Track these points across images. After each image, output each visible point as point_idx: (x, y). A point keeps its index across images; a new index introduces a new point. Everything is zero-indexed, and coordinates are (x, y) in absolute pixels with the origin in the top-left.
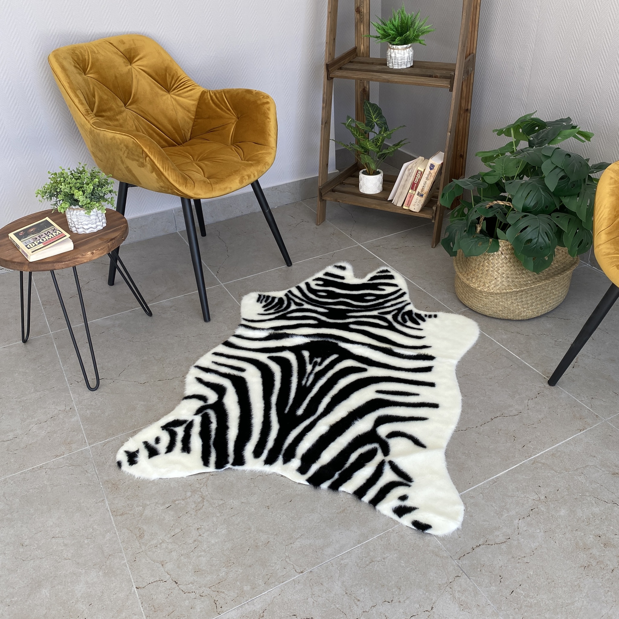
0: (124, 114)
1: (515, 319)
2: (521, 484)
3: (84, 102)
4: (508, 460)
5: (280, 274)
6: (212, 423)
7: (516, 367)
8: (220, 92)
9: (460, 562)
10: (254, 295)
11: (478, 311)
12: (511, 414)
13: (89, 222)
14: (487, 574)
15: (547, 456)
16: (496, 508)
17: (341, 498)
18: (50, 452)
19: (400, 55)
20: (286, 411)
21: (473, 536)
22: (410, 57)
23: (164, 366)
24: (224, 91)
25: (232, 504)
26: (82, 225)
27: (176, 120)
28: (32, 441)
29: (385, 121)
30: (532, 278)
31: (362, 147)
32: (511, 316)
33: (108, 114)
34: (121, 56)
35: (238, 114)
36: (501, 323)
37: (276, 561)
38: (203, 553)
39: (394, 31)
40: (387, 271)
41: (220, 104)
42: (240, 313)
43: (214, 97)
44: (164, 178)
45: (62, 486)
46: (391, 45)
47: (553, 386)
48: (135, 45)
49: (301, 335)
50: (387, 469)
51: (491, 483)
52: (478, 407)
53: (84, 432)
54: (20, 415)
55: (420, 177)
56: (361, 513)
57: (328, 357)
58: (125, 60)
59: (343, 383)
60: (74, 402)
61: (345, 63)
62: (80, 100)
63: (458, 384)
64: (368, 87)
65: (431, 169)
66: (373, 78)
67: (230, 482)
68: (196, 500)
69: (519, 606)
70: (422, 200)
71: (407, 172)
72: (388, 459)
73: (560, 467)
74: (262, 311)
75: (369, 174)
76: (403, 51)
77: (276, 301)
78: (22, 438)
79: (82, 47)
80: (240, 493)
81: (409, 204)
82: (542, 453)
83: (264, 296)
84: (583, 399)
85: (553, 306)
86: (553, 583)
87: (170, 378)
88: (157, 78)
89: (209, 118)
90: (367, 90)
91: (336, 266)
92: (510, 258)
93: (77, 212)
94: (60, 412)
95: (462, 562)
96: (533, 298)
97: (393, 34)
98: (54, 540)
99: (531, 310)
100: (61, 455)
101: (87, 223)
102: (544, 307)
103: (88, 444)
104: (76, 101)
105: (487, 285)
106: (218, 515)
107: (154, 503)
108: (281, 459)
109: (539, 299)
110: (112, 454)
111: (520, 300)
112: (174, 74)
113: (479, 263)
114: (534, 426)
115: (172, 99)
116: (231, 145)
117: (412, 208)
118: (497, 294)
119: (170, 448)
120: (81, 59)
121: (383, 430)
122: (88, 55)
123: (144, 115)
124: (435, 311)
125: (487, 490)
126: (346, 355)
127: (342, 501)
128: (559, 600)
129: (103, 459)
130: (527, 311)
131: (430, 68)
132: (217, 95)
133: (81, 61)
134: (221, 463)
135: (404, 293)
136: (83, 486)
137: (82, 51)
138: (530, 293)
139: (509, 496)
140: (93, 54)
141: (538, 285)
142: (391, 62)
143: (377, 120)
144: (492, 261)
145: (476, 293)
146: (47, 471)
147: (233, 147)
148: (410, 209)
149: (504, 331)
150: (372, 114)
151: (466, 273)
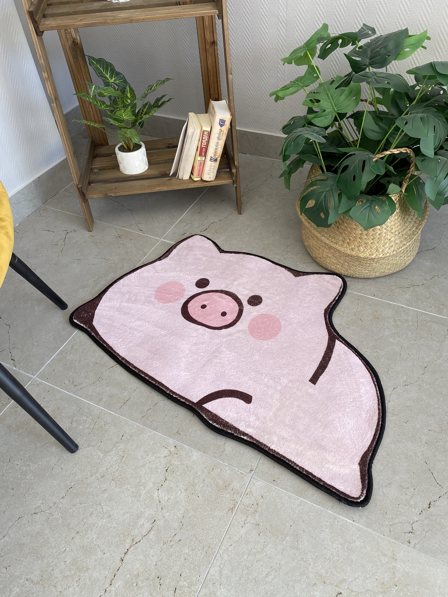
29: (124, 79)
31: (116, 120)
55: (208, 139)
61: (45, 6)
64: (78, 38)
65: (221, 126)
66: (106, 20)
70: (217, 165)
75: (129, 150)
81: (200, 173)
90: (79, 42)
117: (206, 177)
143: (113, 79)
148: (204, 179)
149: (400, 289)
150: (104, 73)
151: (346, 242)
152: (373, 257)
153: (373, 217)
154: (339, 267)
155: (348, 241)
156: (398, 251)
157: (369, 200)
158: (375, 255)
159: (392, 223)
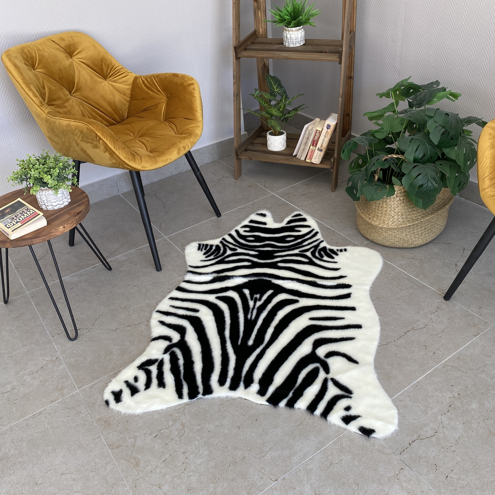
0: (71, 102)
1: (408, 247)
2: (438, 385)
3: (38, 95)
4: (424, 366)
5: (213, 224)
6: (179, 359)
7: (416, 288)
8: (151, 77)
9: (402, 457)
10: (195, 245)
11: (379, 243)
12: (420, 327)
13: (57, 200)
14: (424, 464)
15: (454, 360)
16: (421, 407)
17: (297, 413)
18: (45, 398)
19: (294, 36)
20: (239, 343)
21: (408, 433)
22: (303, 36)
23: (130, 313)
24: (153, 76)
25: (209, 428)
26: (51, 202)
27: (114, 102)
28: (29, 391)
29: (285, 91)
30: (421, 214)
31: (269, 114)
32: (406, 245)
33: (58, 102)
34: (62, 51)
35: (167, 95)
36: (398, 251)
37: (253, 473)
38: (192, 473)
39: (288, 16)
40: (299, 215)
41: (151, 87)
42: (185, 261)
43: (145, 81)
44: (115, 156)
45: (62, 427)
46: (286, 28)
47: (448, 300)
48: (74, 41)
49: (240, 276)
50: (330, 384)
51: (414, 387)
52: (393, 324)
53: (72, 378)
54: (13, 368)
55: (319, 135)
56: (315, 424)
57: (265, 293)
58: (66, 55)
59: (281, 314)
60: (58, 352)
61: (249, 44)
62: (34, 94)
63: (373, 306)
64: (267, 63)
65: (328, 129)
66: (274, 56)
67: (203, 409)
68: (178, 428)
69: (454, 488)
70: (322, 154)
71: (307, 132)
72: (330, 376)
73: (465, 368)
74: (203, 258)
75: (275, 135)
76: (296, 32)
77: (214, 248)
78: (19, 389)
79: (29, 47)
80: (214, 418)
81: (311, 157)
82: (449, 357)
83: (203, 245)
84: (473, 309)
85: (437, 234)
86: (477, 466)
87: (137, 323)
88: (95, 68)
89: (142, 99)
90: (267, 65)
91: (258, 214)
92: (404, 200)
93: (45, 193)
94: (48, 362)
95: (403, 456)
96: (423, 229)
97: (288, 19)
98: (63, 476)
99: (421, 239)
100: (56, 400)
101: (55, 201)
102: (431, 236)
103: (77, 388)
104: (31, 94)
105: (386, 223)
106: (199, 439)
107: (143, 434)
108: (242, 385)
109: (427, 229)
110: (99, 395)
111: (412, 232)
112: (109, 64)
113: (379, 205)
114: (439, 335)
115: (109, 85)
116: (164, 121)
117: (314, 161)
118: (394, 229)
119: (148, 385)
120: (29, 57)
121: (321, 352)
122: (35, 52)
123: (87, 100)
124: (345, 246)
125: (412, 393)
126: (280, 290)
127: (299, 415)
128: (484, 479)
129: (93, 400)
130: (418, 240)
131: (319, 45)
132: (148, 79)
133: (29, 59)
134: (193, 394)
135: (317, 233)
136: (79, 426)
137: (30, 50)
138: (420, 225)
139: (430, 396)
140: (39, 52)
141: (426, 219)
142: (287, 41)
143: (278, 90)
144: (389, 203)
145: (377, 229)
146: (46, 416)
147: (167, 123)
148: (312, 162)
149: (402, 258)
150: (273, 85)
151: (368, 213)
153: (375, 195)
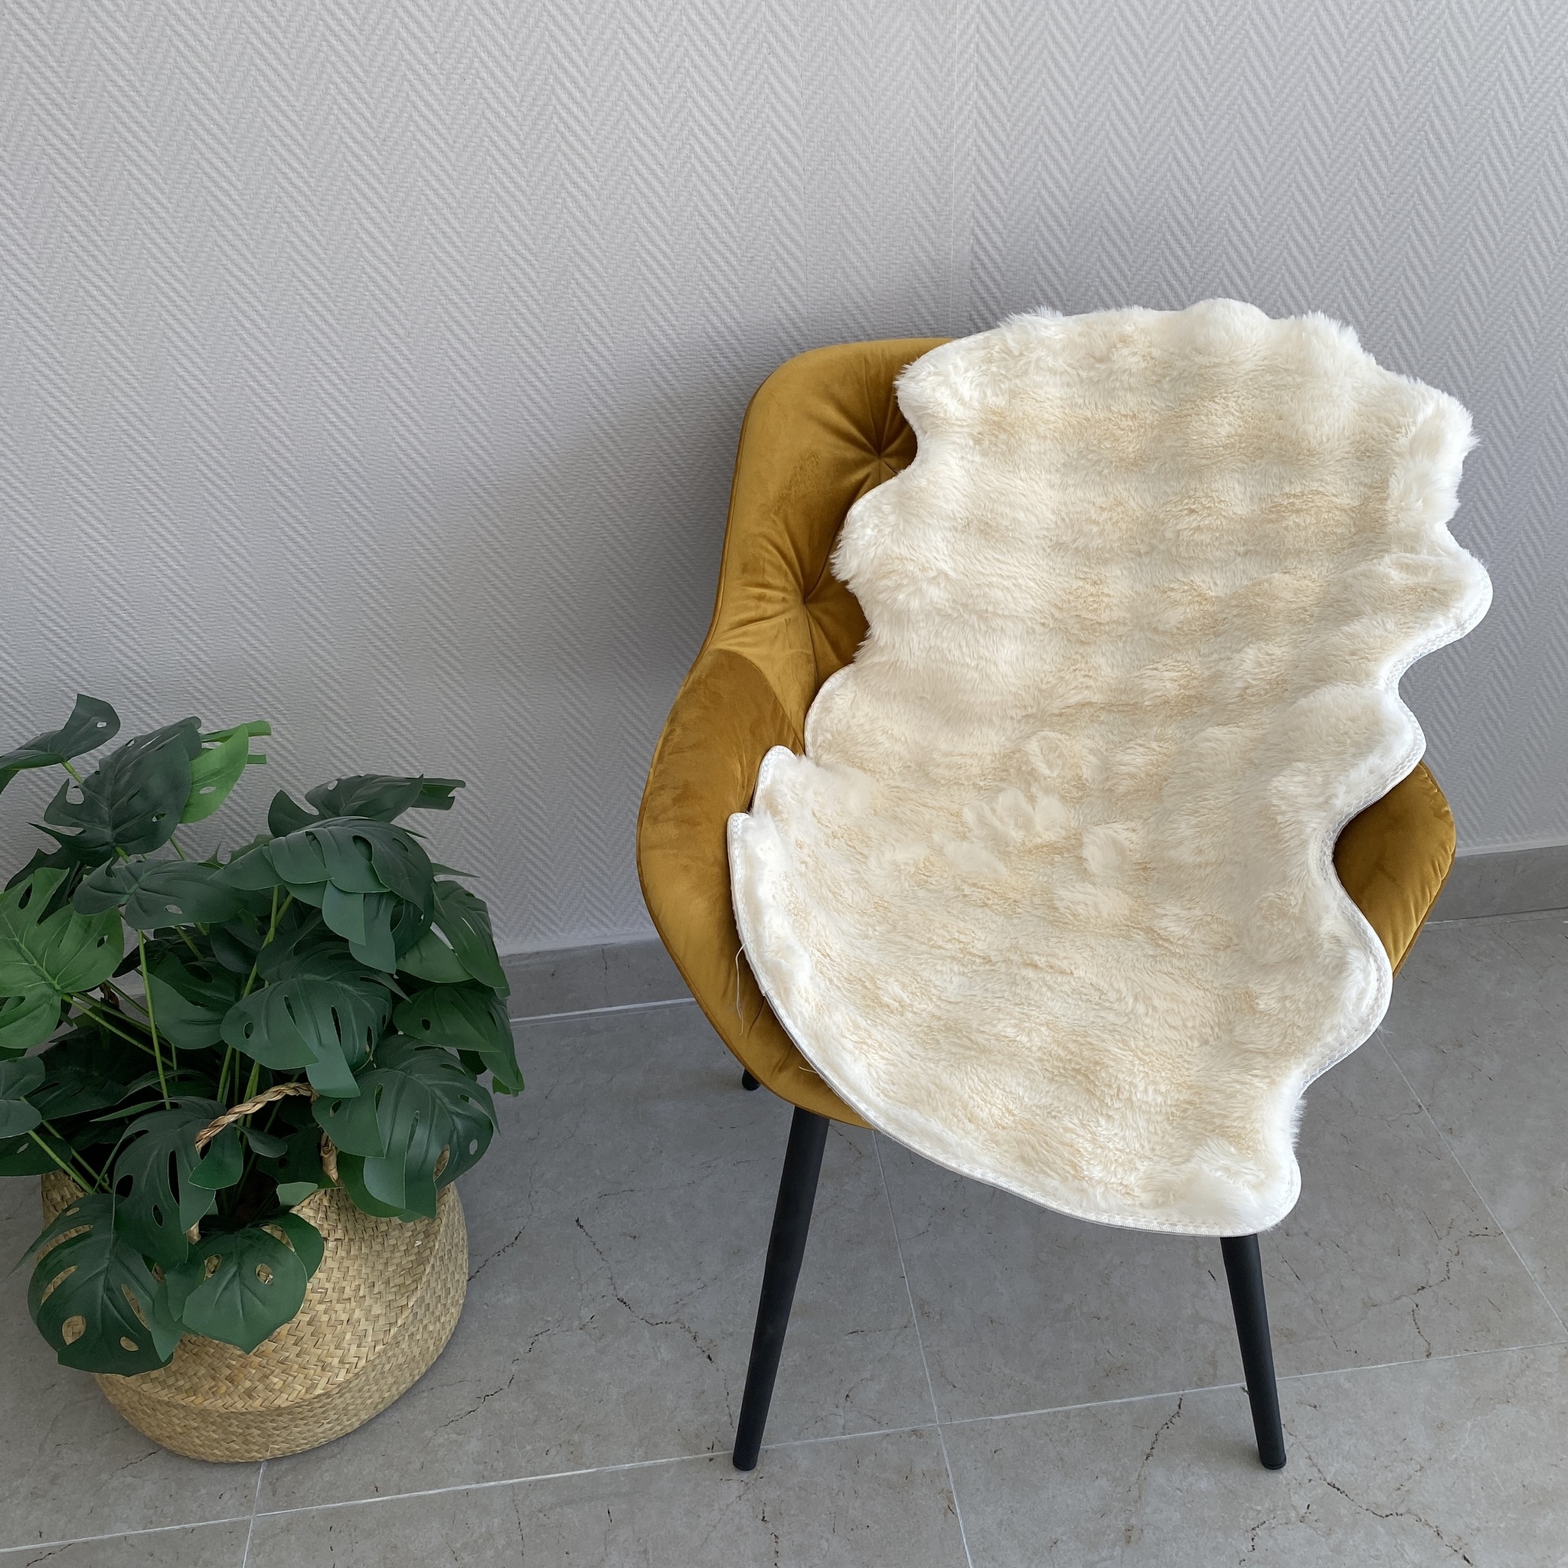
7: (624, 1506)
30: (412, 1226)
47: (752, 1468)
84: (841, 1422)
92: (346, 1230)
105: (336, 1361)
149: (448, 1429)
151: (223, 1377)
152: (318, 1391)
153: (258, 1302)
154: (237, 1447)
155: (228, 1372)
156: (388, 1339)
157: (231, 1253)
158: (323, 1383)
159: (336, 1274)
